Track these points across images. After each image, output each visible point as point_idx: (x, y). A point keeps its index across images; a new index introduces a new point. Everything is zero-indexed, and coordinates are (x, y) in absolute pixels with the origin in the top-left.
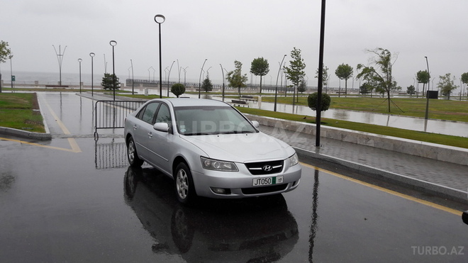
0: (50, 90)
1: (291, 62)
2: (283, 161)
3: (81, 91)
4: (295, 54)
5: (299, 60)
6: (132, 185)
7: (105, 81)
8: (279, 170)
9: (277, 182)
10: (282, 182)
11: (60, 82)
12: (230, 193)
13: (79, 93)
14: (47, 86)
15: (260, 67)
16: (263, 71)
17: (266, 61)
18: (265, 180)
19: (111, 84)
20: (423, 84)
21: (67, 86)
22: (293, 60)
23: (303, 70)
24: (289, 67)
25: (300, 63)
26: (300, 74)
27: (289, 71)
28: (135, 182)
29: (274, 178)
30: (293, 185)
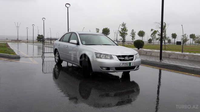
0: (13, 42)
1: (122, 29)
2: (133, 55)
3: (27, 42)
4: (123, 25)
5: (125, 28)
6: (57, 73)
7: (38, 38)
8: (132, 59)
9: (131, 65)
10: (133, 65)
11: (18, 39)
12: (110, 70)
13: (27, 43)
14: (12, 40)
15: (106, 32)
16: (107, 33)
17: (109, 29)
18: (126, 63)
19: (41, 39)
20: (174, 39)
21: (21, 40)
22: (122, 28)
23: (127, 32)
24: (121, 31)
25: (126, 29)
26: (125, 34)
27: (120, 33)
28: (59, 72)
29: (130, 63)
30: (138, 68)
